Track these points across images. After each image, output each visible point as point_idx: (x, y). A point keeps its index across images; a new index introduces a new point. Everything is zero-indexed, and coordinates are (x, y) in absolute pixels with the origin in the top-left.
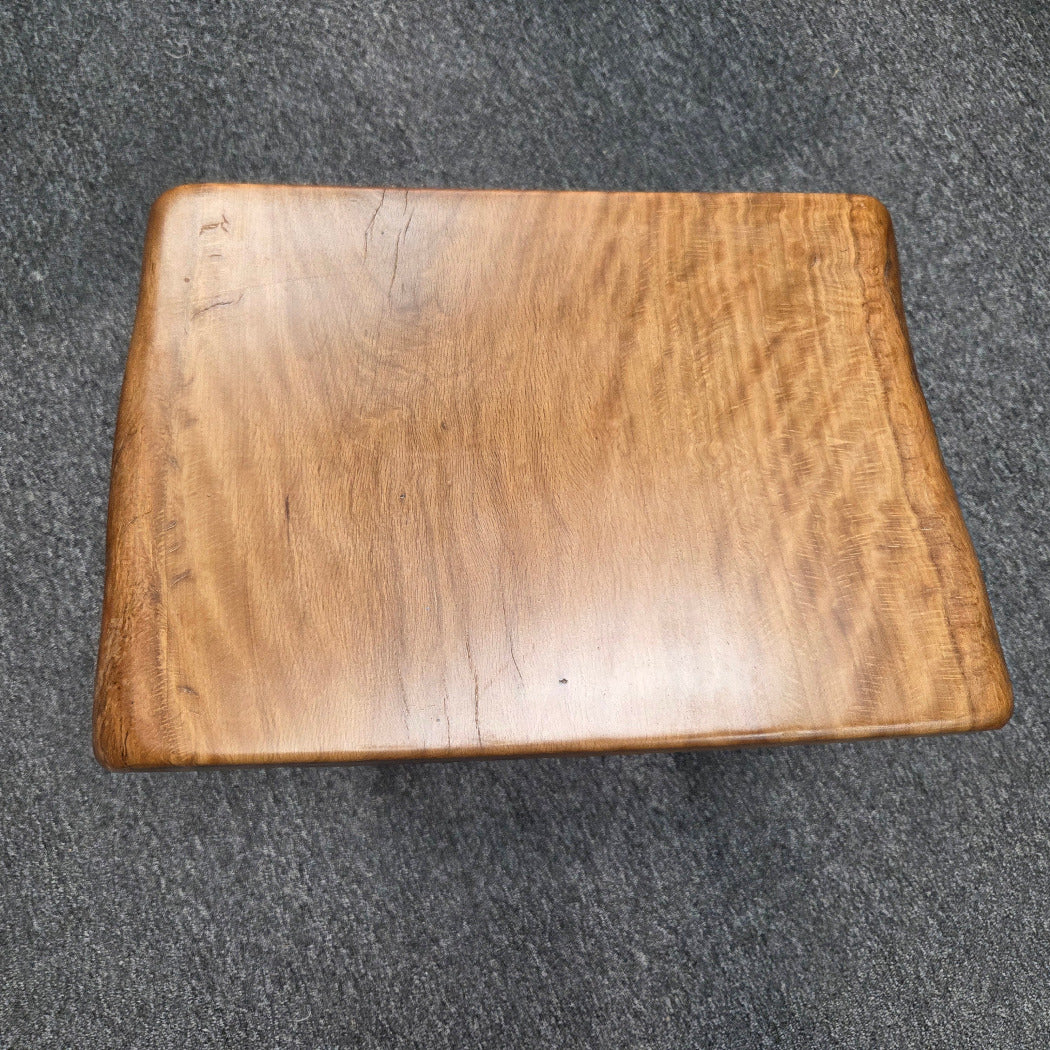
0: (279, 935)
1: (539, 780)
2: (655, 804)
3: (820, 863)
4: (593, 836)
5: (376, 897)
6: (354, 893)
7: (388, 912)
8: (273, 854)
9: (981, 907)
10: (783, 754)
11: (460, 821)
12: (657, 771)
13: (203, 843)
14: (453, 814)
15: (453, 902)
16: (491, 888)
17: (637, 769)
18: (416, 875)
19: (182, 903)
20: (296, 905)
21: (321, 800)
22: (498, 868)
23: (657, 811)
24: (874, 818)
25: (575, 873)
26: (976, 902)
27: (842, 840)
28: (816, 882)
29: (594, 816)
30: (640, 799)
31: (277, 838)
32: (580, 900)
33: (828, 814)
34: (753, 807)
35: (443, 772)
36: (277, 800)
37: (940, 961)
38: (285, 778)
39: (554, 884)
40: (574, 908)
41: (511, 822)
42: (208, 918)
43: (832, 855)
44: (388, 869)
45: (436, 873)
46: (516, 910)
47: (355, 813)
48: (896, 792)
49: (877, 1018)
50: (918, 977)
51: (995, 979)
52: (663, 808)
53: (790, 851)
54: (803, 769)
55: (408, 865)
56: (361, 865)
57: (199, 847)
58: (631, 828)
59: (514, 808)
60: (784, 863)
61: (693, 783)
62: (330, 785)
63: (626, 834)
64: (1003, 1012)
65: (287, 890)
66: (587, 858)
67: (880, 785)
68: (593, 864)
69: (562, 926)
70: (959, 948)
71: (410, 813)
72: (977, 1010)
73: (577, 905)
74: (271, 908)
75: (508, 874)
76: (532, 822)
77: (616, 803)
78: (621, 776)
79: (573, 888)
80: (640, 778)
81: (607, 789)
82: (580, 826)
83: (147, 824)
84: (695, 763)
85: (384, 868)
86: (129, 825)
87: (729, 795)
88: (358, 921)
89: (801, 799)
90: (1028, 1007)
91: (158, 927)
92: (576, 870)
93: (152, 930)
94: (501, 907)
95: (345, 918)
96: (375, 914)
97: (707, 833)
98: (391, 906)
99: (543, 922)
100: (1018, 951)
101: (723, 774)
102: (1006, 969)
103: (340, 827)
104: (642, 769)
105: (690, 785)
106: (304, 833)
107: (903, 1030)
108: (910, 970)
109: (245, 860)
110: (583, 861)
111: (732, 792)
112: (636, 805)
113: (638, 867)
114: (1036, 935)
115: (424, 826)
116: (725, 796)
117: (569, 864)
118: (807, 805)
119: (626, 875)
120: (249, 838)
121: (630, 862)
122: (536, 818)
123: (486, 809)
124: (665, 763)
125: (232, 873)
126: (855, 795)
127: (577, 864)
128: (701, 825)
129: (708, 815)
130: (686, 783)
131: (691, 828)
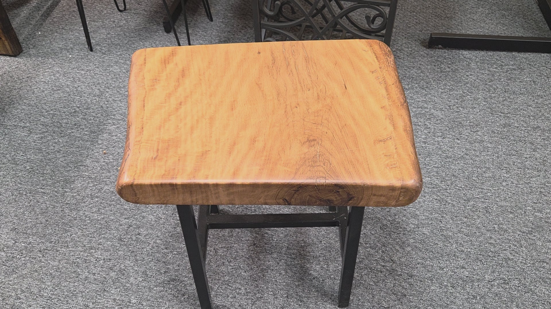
3: (327, 270)
9: (373, 233)
10: (284, 257)
12: (257, 302)
24: (325, 244)
26: (371, 233)
27: (324, 258)
28: (332, 276)
33: (313, 257)
34: (294, 279)
37: (382, 256)
43: (327, 265)
48: (322, 232)
49: (389, 288)
50: (383, 266)
51: (397, 243)
53: (317, 277)
60: (319, 282)
61: (272, 293)
64: (409, 249)
67: (316, 235)
70: (381, 247)
72: (404, 256)
84: (265, 287)
87: (285, 284)
89: (303, 262)
90: (412, 241)
97: (291, 300)
100: (393, 232)
101: (276, 281)
102: (396, 239)
107: (397, 283)
108: (379, 267)
111: (284, 282)
114: (391, 223)
118: (306, 261)
124: (258, 298)
126: (313, 244)
128: (287, 300)
129: (286, 296)
130: (270, 295)
131: (286, 305)
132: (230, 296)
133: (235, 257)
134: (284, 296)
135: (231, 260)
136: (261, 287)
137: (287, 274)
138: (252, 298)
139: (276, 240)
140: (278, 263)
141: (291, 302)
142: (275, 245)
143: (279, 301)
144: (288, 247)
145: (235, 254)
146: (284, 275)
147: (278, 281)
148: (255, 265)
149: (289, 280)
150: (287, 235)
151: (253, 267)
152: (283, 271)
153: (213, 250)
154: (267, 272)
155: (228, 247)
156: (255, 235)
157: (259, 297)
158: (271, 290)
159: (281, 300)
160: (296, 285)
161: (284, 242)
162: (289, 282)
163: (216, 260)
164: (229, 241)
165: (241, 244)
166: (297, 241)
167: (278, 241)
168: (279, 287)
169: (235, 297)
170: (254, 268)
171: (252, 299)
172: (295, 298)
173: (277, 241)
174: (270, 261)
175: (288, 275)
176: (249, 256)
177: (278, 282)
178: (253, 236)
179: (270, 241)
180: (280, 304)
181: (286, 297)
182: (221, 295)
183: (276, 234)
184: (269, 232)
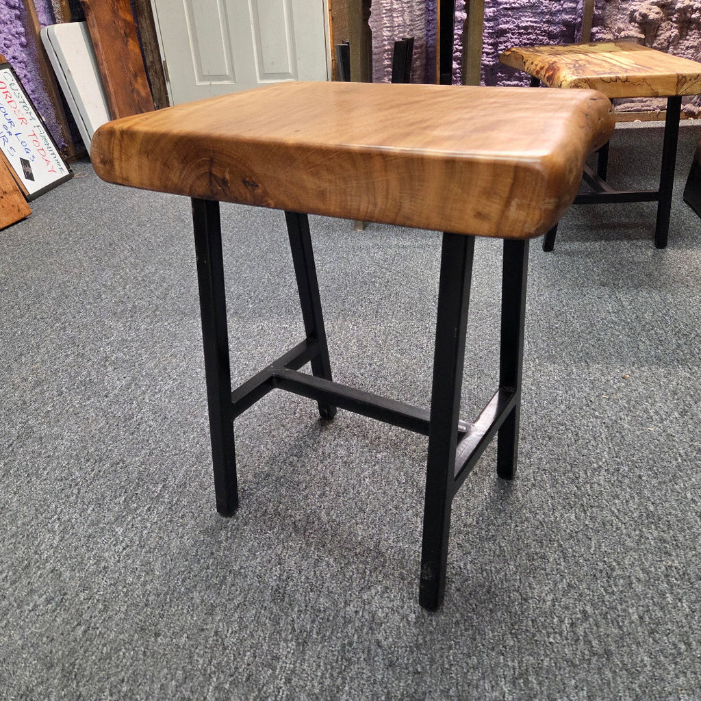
0: (78, 575)
1: (307, 578)
2: (380, 637)
4: (318, 634)
5: (148, 587)
6: (139, 577)
7: (147, 600)
8: (120, 533)
11: (237, 574)
13: (93, 510)
14: (236, 568)
15: (189, 618)
16: (221, 624)
17: (382, 608)
18: (183, 589)
19: (52, 531)
20: (103, 564)
21: (171, 521)
22: (236, 615)
23: (378, 643)
25: (287, 649)
29: (328, 620)
30: (371, 628)
31: (130, 527)
32: (274, 669)
35: (251, 543)
36: (149, 509)
38: (164, 502)
39: (265, 647)
40: (265, 673)
41: (268, 593)
42: (55, 546)
44: (170, 576)
45: (195, 594)
46: (225, 649)
47: (182, 537)
52: (384, 643)
54: (527, 682)
55: (184, 581)
56: (158, 565)
57: (89, 512)
58: (350, 644)
59: (278, 585)
61: (421, 641)
62: (183, 517)
63: (343, 646)
65: (106, 555)
66: (303, 644)
68: (303, 652)
69: (248, 679)
71: (212, 553)
73: (270, 672)
74: (89, 558)
75: (240, 623)
76: (282, 600)
77: (350, 622)
78: (367, 607)
79: (277, 658)
80: (380, 614)
81: (351, 609)
82: (313, 622)
83: (79, 490)
85: (169, 574)
86: (71, 485)
87: (447, 666)
88: (126, 595)
91: (28, 536)
92: (288, 647)
93: (24, 537)
94: (217, 641)
95: (121, 588)
96: (138, 596)
97: (410, 682)
98: (151, 598)
99: (236, 668)
101: (450, 648)
103: (166, 539)
104: (386, 610)
105: (417, 640)
106: (145, 532)
109: (103, 529)
110: (298, 644)
112: (365, 630)
113: (335, 674)
115: (212, 564)
116: (443, 664)
117: (286, 641)
119: (323, 674)
120: (117, 519)
121: (332, 668)
122: (287, 600)
123: (259, 576)
125: (90, 531)
127: (292, 645)
128: (409, 673)
129: (419, 670)
130: (415, 638)
131: (399, 670)
132: (404, 571)
133: (485, 569)
134: (419, 666)
135: (477, 563)
136: (431, 620)
137: (472, 671)
138: (406, 607)
139: (552, 640)
140: (493, 649)
141: (406, 682)
142: (536, 641)
143: (404, 657)
144: (541, 668)
145: (493, 569)
146: (467, 664)
147: (451, 651)
148: (476, 605)
149: (456, 675)
150: (575, 666)
151: (471, 601)
152: (475, 660)
153: (490, 534)
154: (466, 630)
155: (505, 556)
156: (550, 597)
157: (410, 619)
158: (426, 639)
159: (408, 660)
160: (449, 690)
161: (551, 659)
162: (453, 675)
163: (473, 542)
164: (519, 556)
165: (518, 577)
166: (565, 688)
167: (549, 645)
168: (438, 655)
169: (403, 579)
170: (470, 605)
171: (402, 607)
172: (416, 690)
173: (550, 643)
174: (493, 632)
175: (468, 671)
176: (494, 592)
177: (449, 652)
178: (544, 594)
179: (545, 628)
180: (398, 659)
181: (417, 670)
182: (404, 558)
183: (567, 639)
184: (568, 626)
